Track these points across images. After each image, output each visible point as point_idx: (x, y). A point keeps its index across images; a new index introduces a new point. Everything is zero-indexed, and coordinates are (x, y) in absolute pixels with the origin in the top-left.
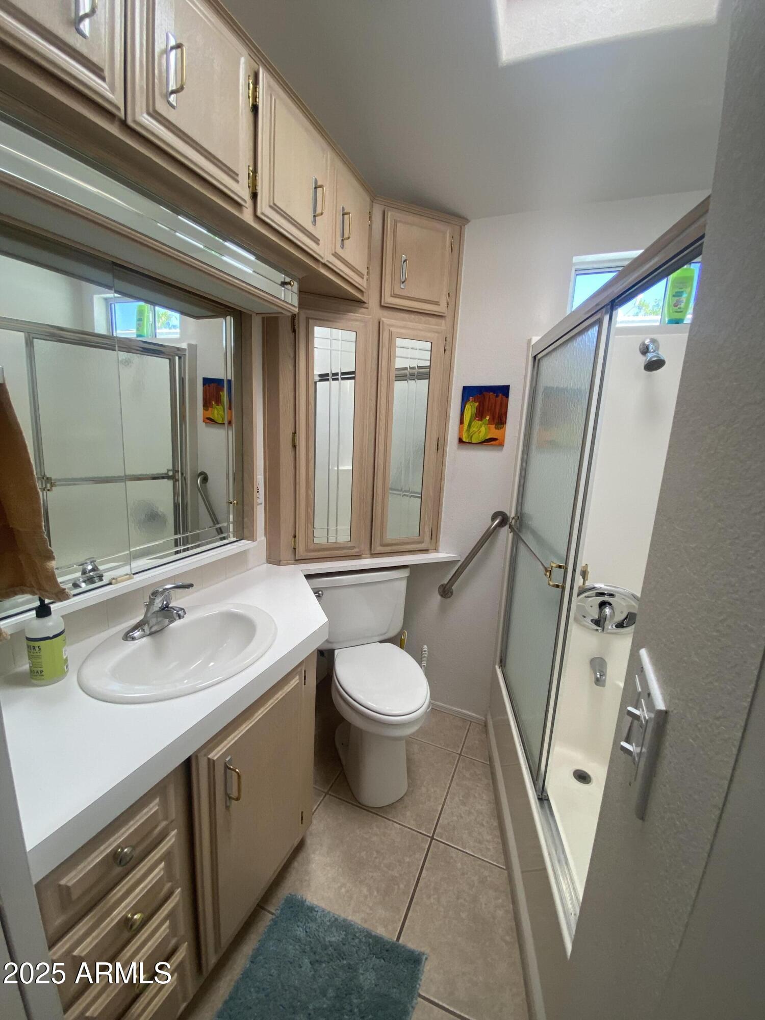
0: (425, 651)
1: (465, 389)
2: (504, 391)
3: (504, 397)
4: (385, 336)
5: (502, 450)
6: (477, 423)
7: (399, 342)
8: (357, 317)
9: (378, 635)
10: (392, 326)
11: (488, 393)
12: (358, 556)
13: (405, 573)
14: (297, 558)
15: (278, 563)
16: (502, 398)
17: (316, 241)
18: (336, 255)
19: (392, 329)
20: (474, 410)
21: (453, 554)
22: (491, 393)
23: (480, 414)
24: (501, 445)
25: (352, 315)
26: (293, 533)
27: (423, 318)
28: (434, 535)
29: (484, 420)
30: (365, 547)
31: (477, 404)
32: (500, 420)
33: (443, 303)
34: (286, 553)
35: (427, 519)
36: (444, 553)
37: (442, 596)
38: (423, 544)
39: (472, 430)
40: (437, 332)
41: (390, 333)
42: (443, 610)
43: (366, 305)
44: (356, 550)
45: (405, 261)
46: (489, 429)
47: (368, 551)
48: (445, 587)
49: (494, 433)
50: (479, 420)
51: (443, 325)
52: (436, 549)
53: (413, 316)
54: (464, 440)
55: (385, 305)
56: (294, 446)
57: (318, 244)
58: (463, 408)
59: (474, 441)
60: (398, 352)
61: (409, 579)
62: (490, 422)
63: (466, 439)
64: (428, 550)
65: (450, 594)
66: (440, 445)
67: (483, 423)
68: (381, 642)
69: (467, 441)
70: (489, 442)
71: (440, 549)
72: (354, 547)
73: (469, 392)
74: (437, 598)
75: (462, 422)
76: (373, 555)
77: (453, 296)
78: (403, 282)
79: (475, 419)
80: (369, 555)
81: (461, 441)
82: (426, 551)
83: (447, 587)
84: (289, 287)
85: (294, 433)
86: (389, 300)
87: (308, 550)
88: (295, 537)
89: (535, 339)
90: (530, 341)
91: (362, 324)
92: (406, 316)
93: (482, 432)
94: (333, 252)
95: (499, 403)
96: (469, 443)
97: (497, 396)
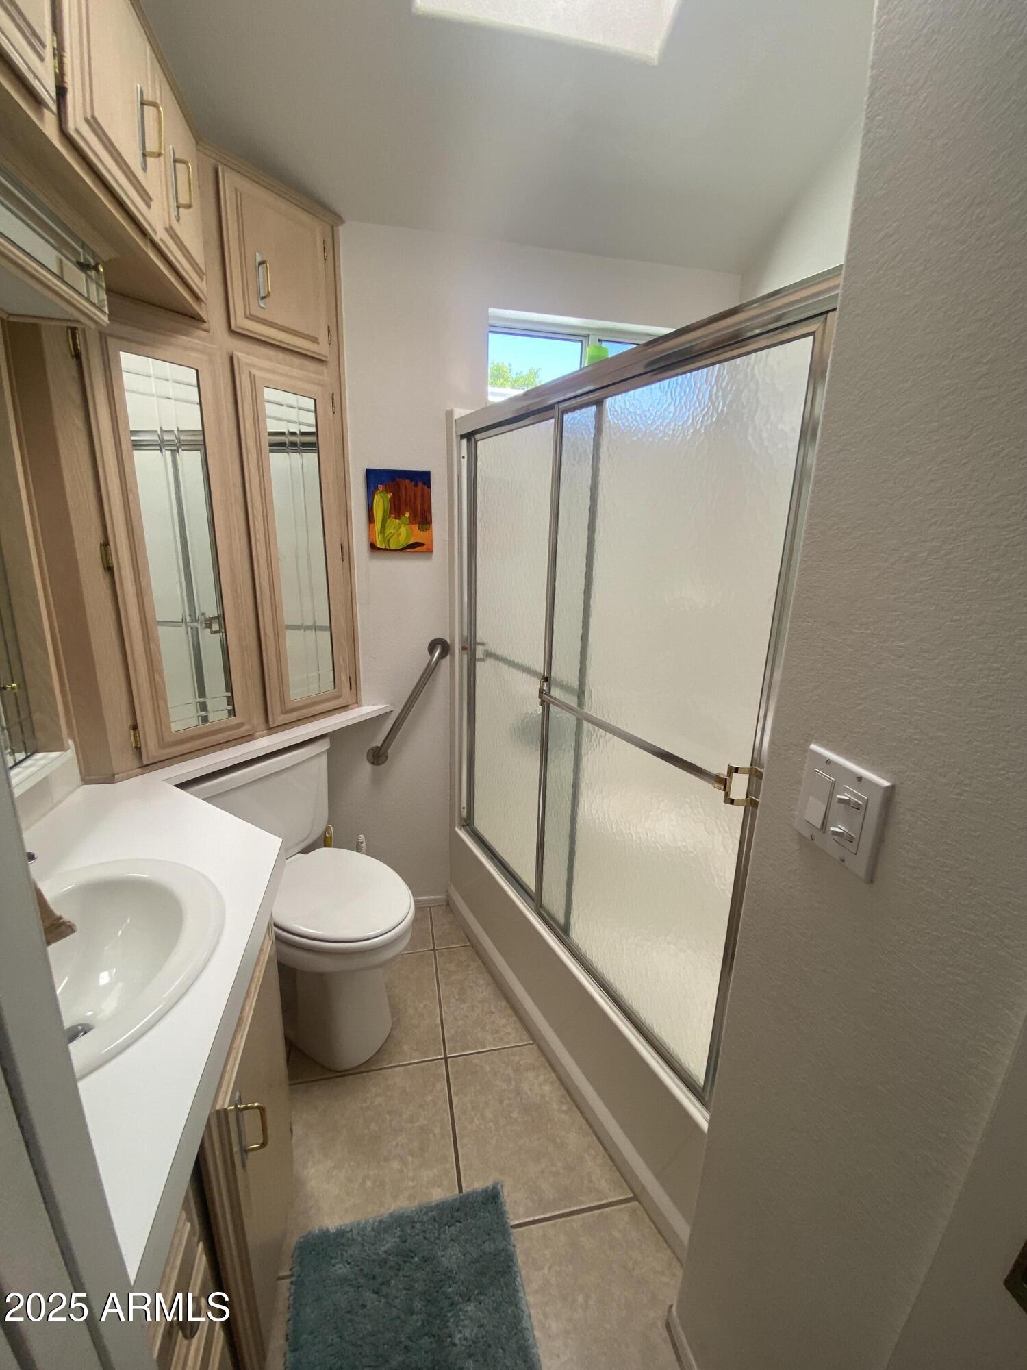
0: (362, 843)
1: (369, 472)
2: (424, 478)
3: (425, 487)
4: (244, 382)
5: (430, 558)
6: (393, 522)
7: (269, 394)
8: (193, 340)
9: (297, 844)
10: (254, 366)
11: (403, 481)
12: (249, 737)
13: (324, 746)
14: (145, 763)
15: (111, 779)
16: (422, 488)
17: (147, 199)
18: (170, 231)
19: (254, 371)
20: (387, 505)
21: (383, 704)
22: (407, 481)
23: (396, 509)
24: (430, 551)
25: (183, 339)
26: (129, 722)
27: (297, 361)
28: (354, 683)
29: (402, 518)
30: (258, 719)
31: (389, 496)
32: (423, 518)
33: (323, 339)
34: (122, 758)
35: (342, 662)
36: (368, 705)
37: (373, 763)
38: (341, 699)
39: (388, 531)
40: (319, 384)
41: (253, 379)
42: (377, 781)
43: (205, 326)
44: (246, 727)
45: (261, 263)
46: (412, 531)
47: (263, 726)
48: (380, 750)
49: (418, 536)
50: (395, 518)
51: (326, 375)
52: (357, 703)
53: (281, 355)
54: (379, 545)
55: (236, 330)
56: (109, 569)
57: (149, 206)
58: (370, 499)
59: (393, 547)
60: (269, 409)
61: (329, 752)
62: (412, 520)
63: (381, 543)
64: (347, 706)
65: (385, 758)
66: (345, 553)
67: (403, 523)
68: (305, 851)
69: (384, 547)
70: (414, 548)
71: (363, 702)
72: (241, 725)
73: (374, 478)
74: (367, 768)
75: (371, 519)
76: (271, 730)
77: (335, 331)
78: (263, 298)
79: (390, 517)
80: (265, 731)
81: (373, 547)
82: (345, 707)
83: (383, 749)
84: (93, 273)
85: (105, 544)
86: (240, 322)
87: (162, 744)
88: (135, 727)
89: (459, 413)
90: (449, 414)
91: (205, 358)
92: (271, 353)
93: (402, 534)
94: (168, 226)
95: (419, 494)
96: (385, 550)
97: (416, 486)
